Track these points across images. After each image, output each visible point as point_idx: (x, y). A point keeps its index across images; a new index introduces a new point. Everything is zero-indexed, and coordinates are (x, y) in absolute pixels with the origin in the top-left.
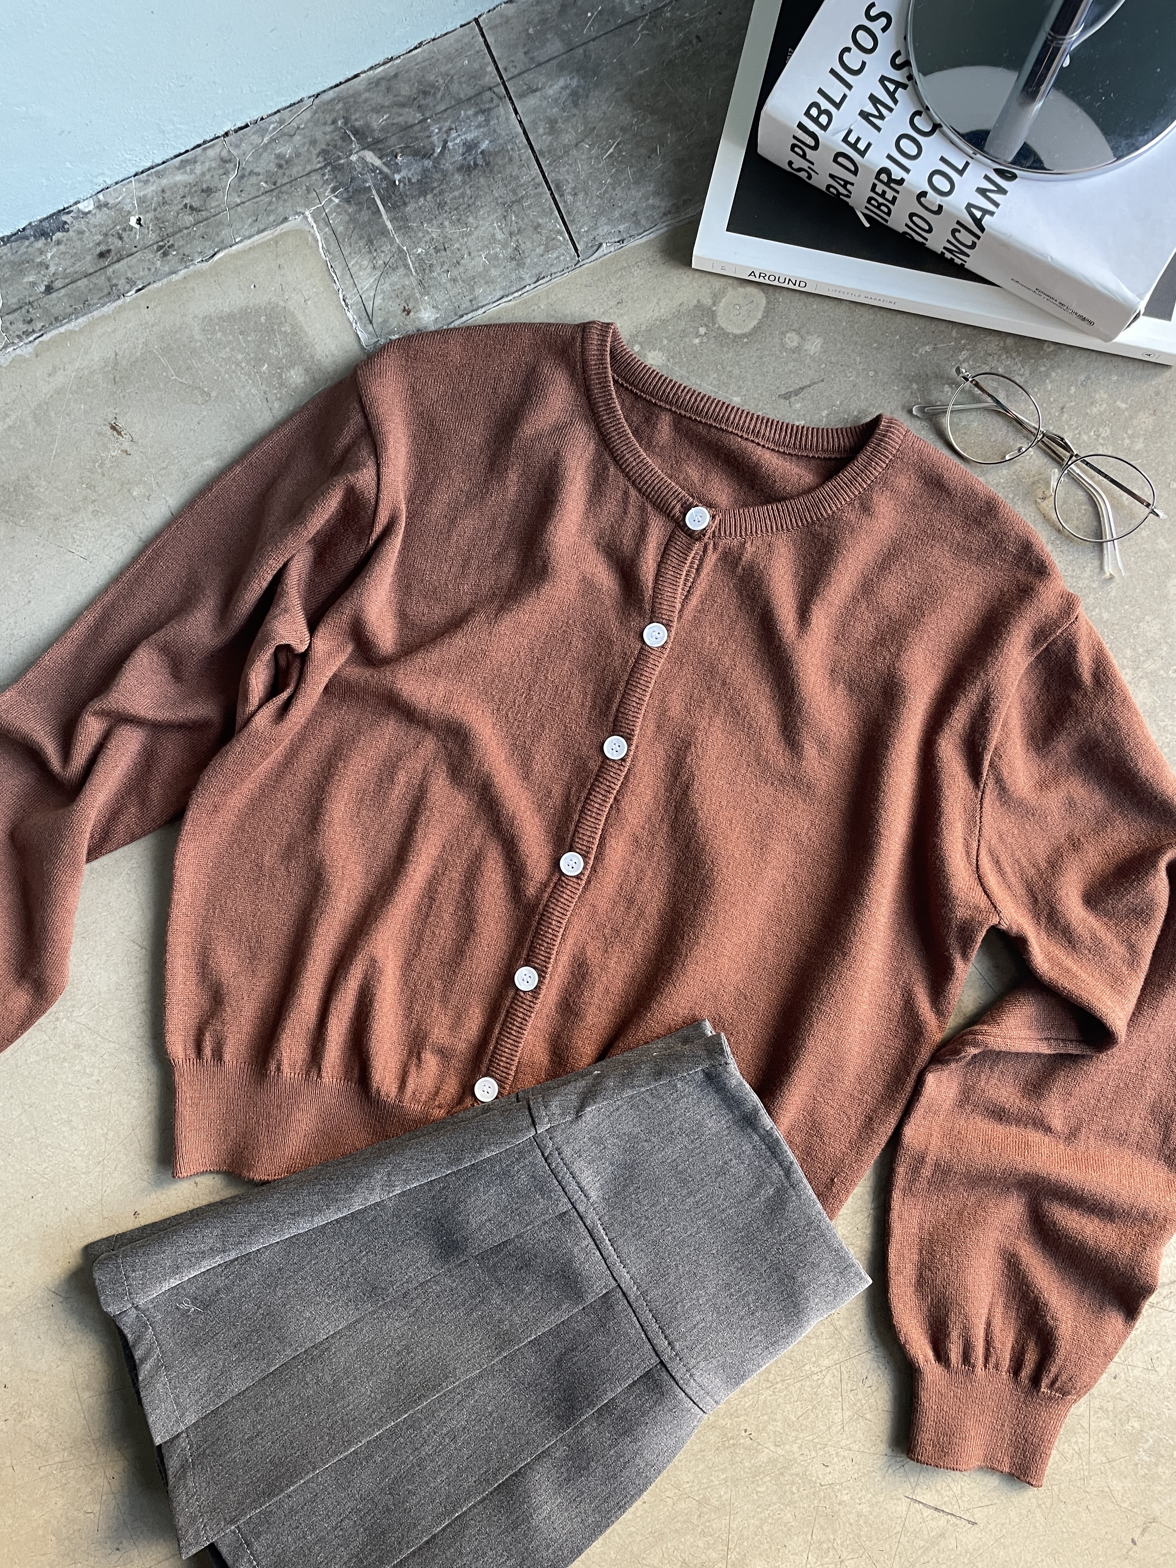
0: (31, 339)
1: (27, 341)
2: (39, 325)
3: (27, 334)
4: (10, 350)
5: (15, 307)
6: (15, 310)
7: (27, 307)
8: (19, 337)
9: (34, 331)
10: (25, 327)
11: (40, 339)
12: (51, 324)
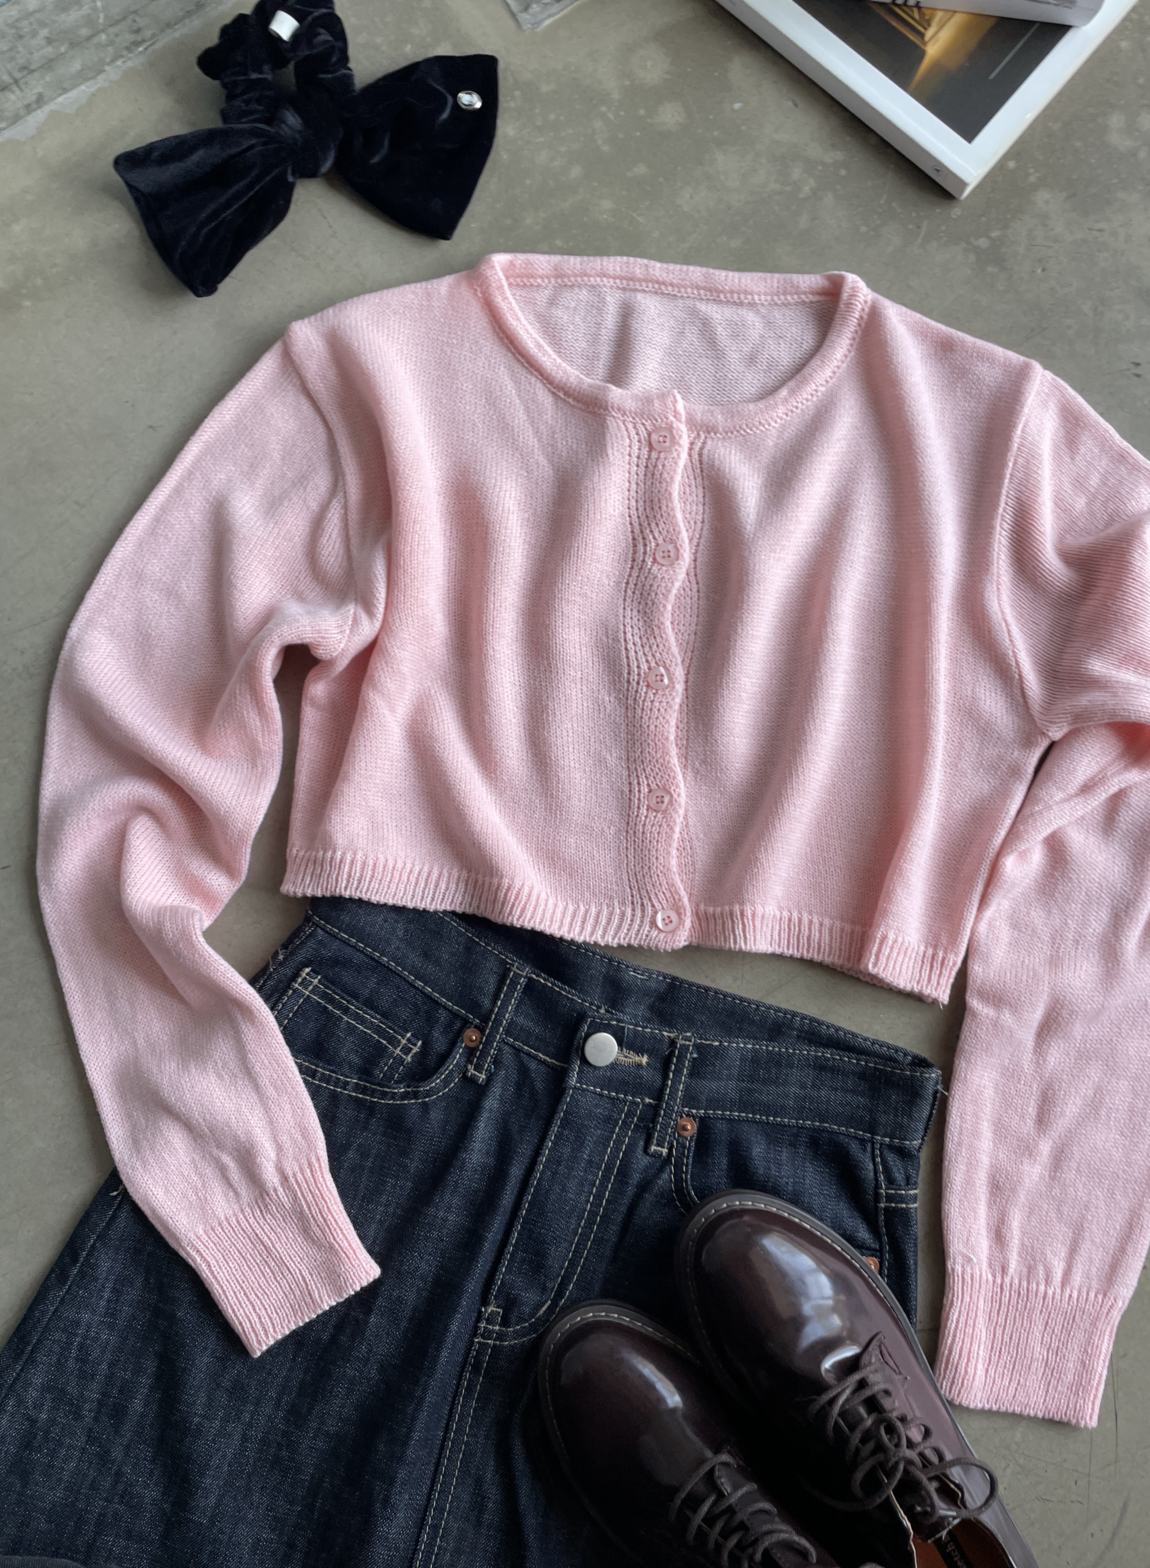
0: (141, 49)
1: (137, 52)
2: (148, 33)
3: (137, 44)
4: (119, 63)
5: (118, 18)
6: (118, 22)
7: (131, 17)
8: (128, 48)
9: (144, 41)
10: (131, 37)
11: (153, 47)
12: (162, 31)
